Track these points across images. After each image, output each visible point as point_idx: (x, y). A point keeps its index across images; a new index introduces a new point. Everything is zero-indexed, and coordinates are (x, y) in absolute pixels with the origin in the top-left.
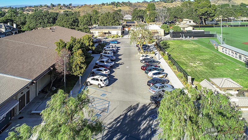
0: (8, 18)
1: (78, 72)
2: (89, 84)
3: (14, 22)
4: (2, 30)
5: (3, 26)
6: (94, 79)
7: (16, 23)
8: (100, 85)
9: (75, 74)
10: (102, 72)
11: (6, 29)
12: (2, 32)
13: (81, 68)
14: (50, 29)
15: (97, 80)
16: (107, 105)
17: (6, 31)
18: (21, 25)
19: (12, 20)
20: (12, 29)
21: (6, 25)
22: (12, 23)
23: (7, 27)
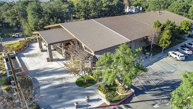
0: (139, 3)
1: (163, 45)
2: (169, 55)
3: (142, 5)
4: (133, 11)
5: (134, 8)
6: (173, 53)
7: (142, 7)
8: (177, 58)
9: (161, 46)
10: (185, 51)
11: (135, 10)
12: (133, 12)
13: (165, 43)
14: (159, 12)
15: (176, 54)
16: (174, 71)
17: (135, 12)
18: (145, 9)
19: (140, 4)
20: (139, 10)
21: (136, 7)
22: (140, 7)
23: (136, 9)
